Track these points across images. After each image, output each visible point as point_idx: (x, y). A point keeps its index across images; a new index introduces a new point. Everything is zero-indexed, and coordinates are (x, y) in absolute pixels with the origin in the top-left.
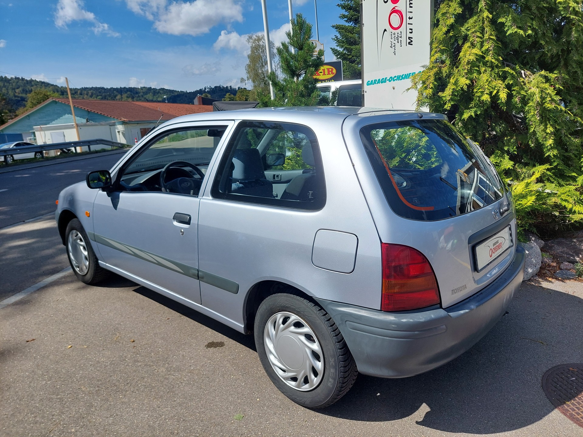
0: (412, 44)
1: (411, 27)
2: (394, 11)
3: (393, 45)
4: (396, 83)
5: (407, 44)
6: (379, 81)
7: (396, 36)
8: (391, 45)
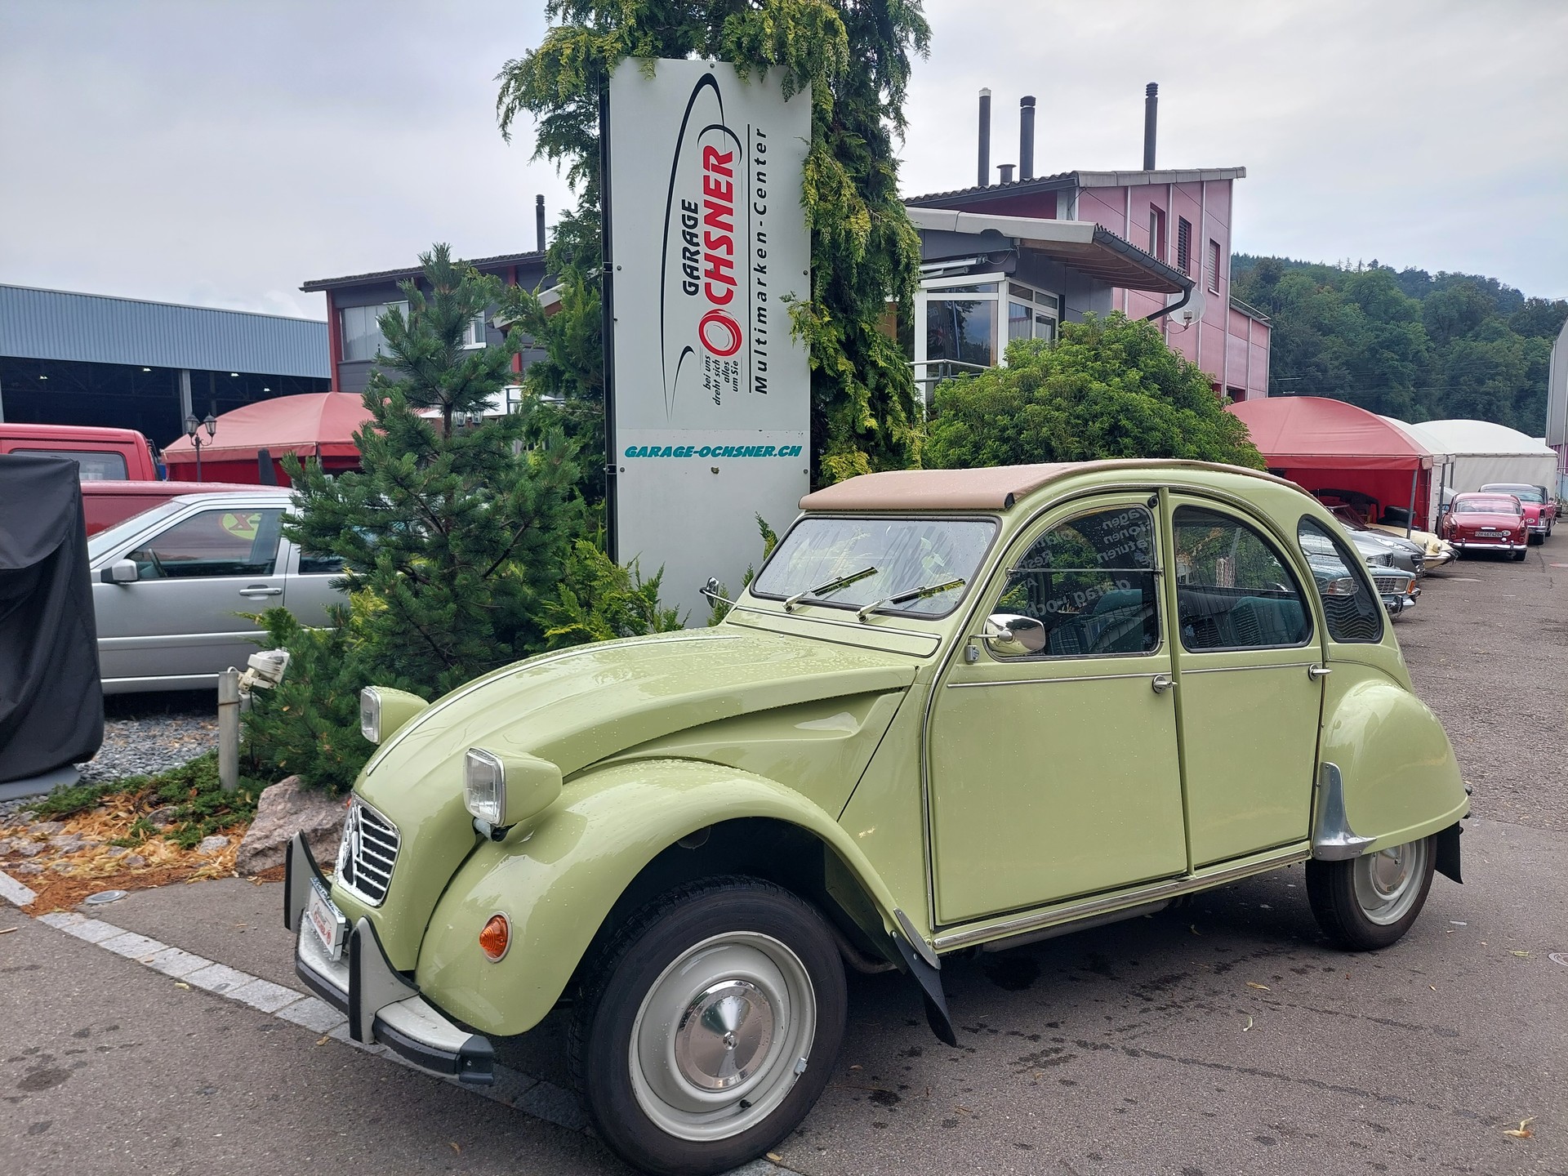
0: (765, 392)
1: (761, 358)
2: (713, 316)
3: (714, 383)
4: (720, 462)
5: (753, 388)
6: (668, 452)
7: (722, 367)
8: (705, 383)
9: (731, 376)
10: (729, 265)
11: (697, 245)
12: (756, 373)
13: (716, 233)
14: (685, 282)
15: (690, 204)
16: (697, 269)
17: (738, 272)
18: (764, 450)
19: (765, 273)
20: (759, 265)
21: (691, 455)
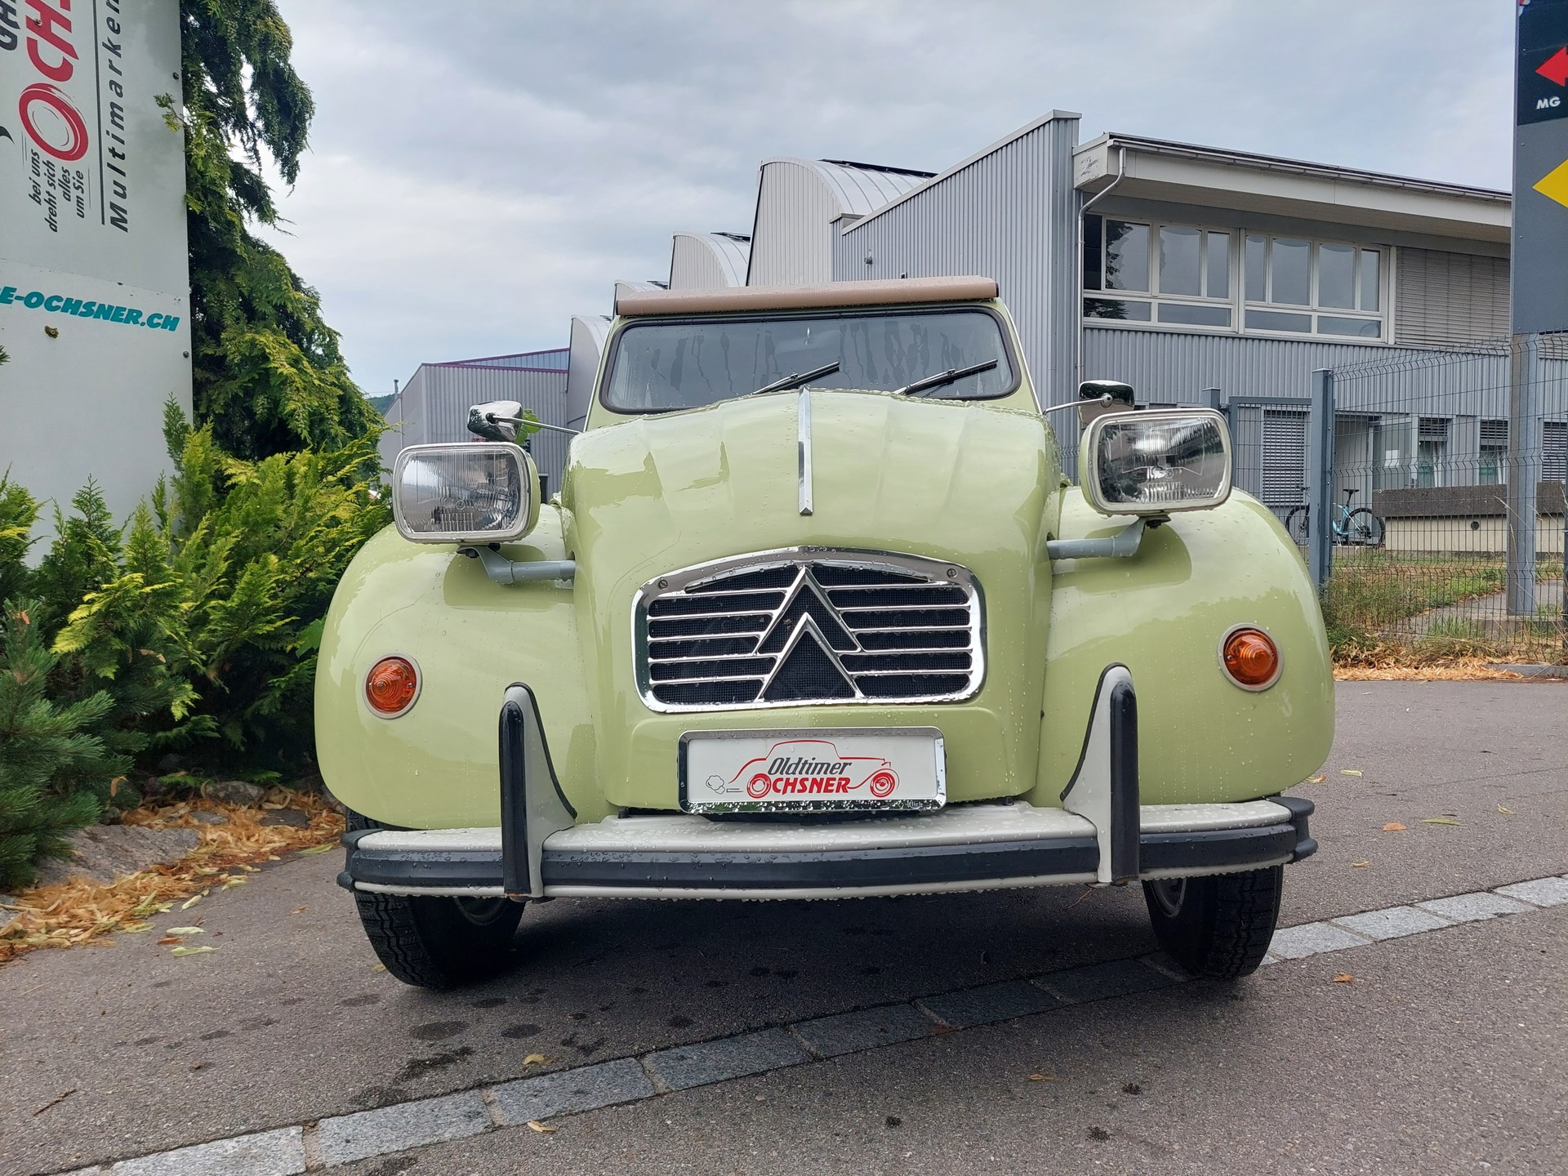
0: (124, 230)
1: (118, 178)
2: (38, 93)
3: (47, 197)
4: (57, 319)
5: (108, 220)
7: (59, 175)
8: (32, 192)
9: (74, 193)
10: (65, 23)
12: (110, 197)
16: (13, 11)
17: (79, 37)
18: (126, 313)
19: (119, 55)
20: (109, 41)
21: (10, 302)
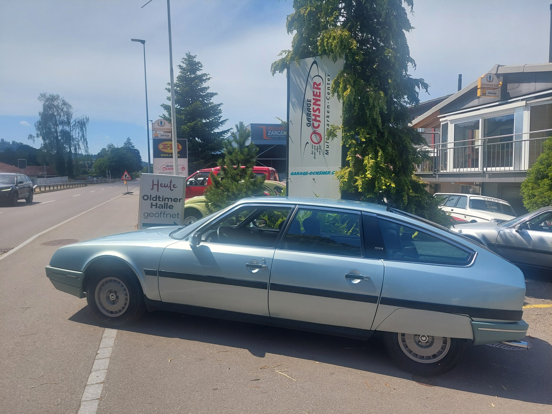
0: (328, 155)
1: (327, 144)
2: (314, 133)
3: (314, 153)
4: (315, 176)
5: (325, 154)
6: (301, 174)
8: (312, 153)
9: (319, 150)
10: (319, 116)
11: (311, 112)
12: (326, 149)
13: (316, 107)
14: (307, 123)
15: (309, 100)
16: (310, 119)
17: (321, 119)
18: (327, 172)
19: (329, 118)
20: (327, 116)
21: (307, 174)
